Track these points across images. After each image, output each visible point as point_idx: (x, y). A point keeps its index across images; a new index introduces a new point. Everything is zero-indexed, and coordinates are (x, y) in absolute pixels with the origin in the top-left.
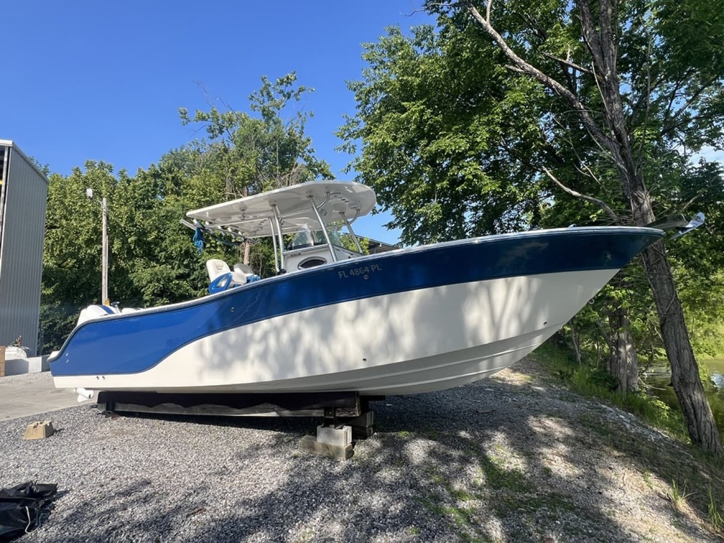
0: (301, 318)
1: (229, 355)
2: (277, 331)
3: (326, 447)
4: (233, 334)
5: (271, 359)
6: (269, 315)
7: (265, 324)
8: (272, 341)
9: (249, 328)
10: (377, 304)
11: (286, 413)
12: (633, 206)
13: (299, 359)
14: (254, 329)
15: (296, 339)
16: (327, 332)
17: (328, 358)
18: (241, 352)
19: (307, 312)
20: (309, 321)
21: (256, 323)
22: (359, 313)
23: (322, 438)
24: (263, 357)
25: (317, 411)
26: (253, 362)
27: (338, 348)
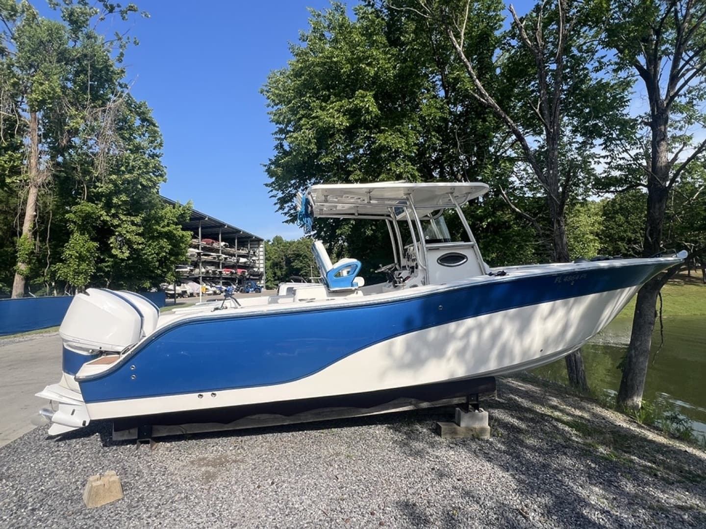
0: (505, 316)
1: (424, 353)
2: (480, 327)
3: (469, 429)
4: (432, 333)
5: (468, 355)
6: (476, 313)
7: (470, 322)
8: (474, 338)
9: (452, 326)
10: (566, 304)
11: (425, 405)
12: (556, 225)
13: (495, 353)
14: (458, 327)
15: (496, 335)
16: (524, 328)
17: (517, 350)
18: (438, 350)
19: (512, 311)
20: (512, 318)
21: (460, 322)
22: (552, 312)
23: (465, 422)
24: (461, 353)
25: (458, 398)
26: (449, 360)
27: (527, 341)
